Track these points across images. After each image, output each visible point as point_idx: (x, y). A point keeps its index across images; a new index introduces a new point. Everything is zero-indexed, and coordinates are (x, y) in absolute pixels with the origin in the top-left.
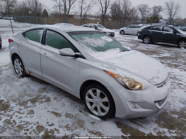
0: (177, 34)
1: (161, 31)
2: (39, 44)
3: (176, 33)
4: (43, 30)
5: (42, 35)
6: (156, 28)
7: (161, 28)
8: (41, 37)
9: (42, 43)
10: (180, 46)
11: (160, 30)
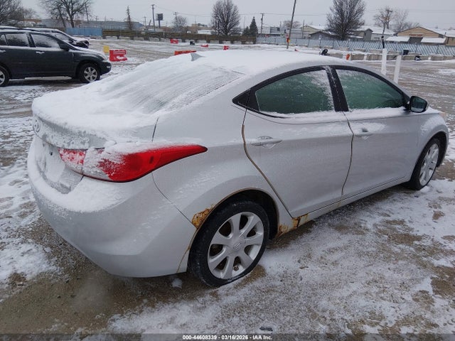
0: (71, 51)
1: (29, 48)
2: (333, 115)
3: (68, 51)
4: (324, 73)
5: (329, 88)
6: (9, 40)
7: (24, 38)
8: (329, 91)
9: (337, 110)
10: (86, 78)
11: (23, 44)
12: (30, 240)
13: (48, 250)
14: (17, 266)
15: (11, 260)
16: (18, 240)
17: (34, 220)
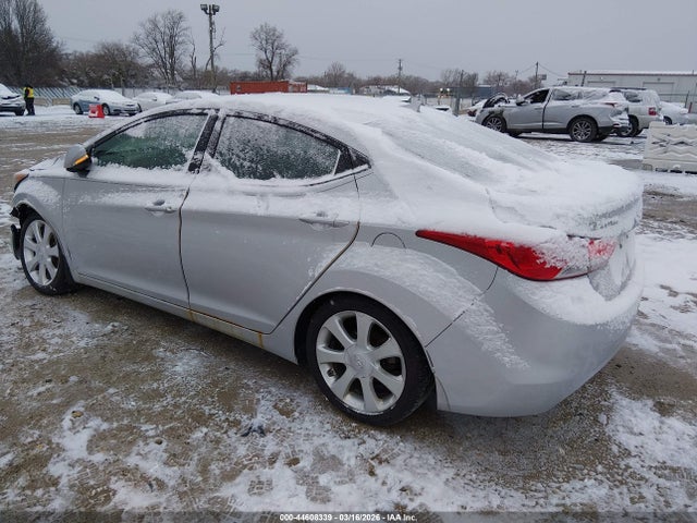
12: (615, 449)
13: (603, 418)
14: (657, 424)
15: (660, 436)
16: (632, 462)
17: (578, 485)
